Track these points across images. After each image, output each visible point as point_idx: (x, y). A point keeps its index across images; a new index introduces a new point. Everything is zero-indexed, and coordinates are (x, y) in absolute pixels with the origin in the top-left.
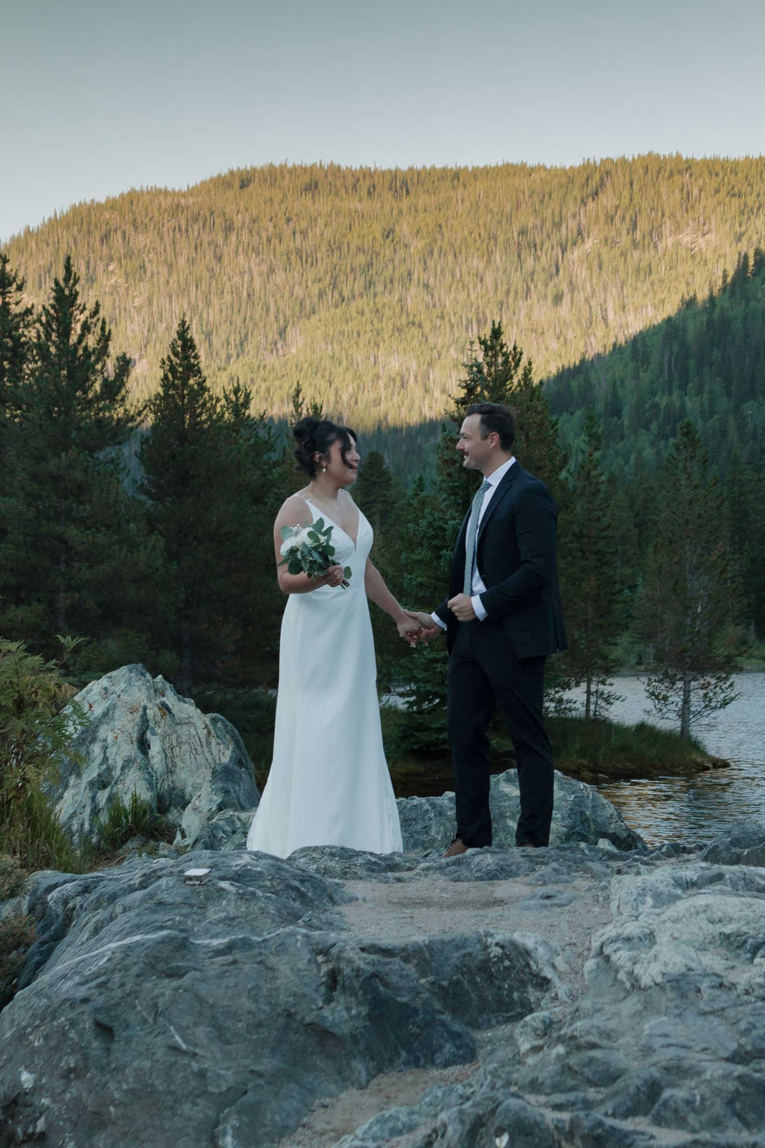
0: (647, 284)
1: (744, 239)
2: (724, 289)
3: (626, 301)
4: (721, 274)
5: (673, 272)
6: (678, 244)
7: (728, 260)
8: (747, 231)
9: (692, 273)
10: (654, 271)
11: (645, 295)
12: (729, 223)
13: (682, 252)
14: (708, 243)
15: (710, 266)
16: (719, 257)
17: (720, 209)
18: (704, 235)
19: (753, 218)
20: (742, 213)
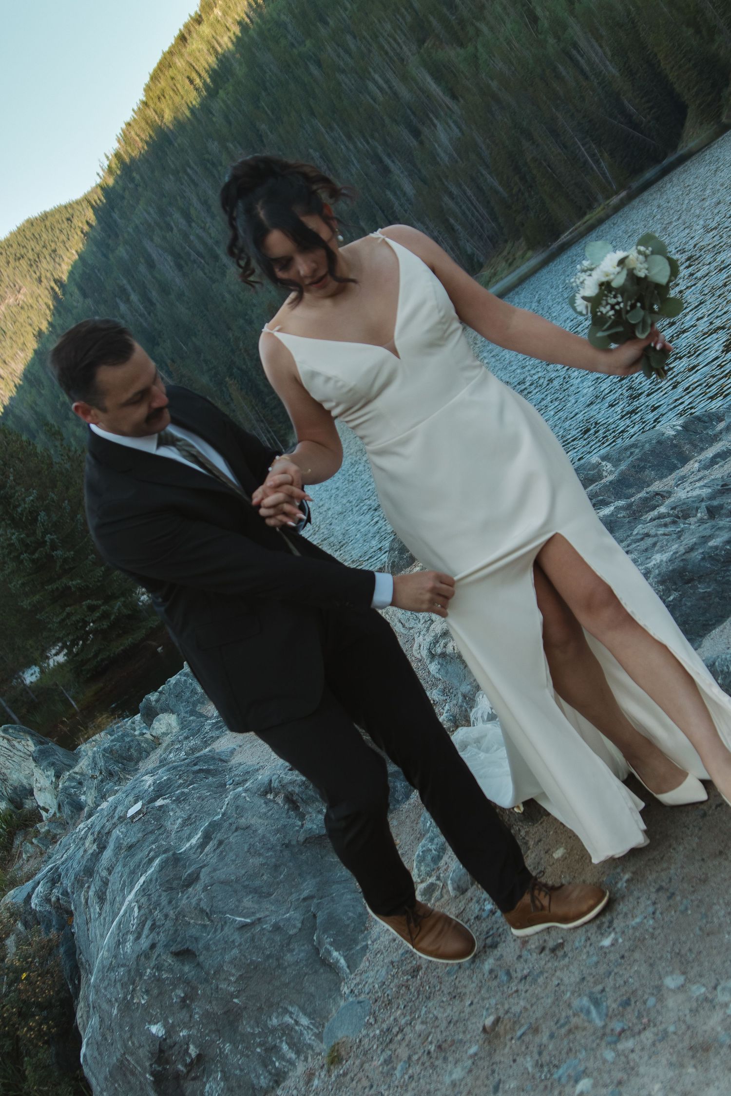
0: (8, 341)
1: (43, 279)
2: (53, 314)
3: (3, 357)
4: (44, 307)
5: (17, 324)
6: (9, 306)
7: (43, 297)
8: (41, 274)
9: (28, 317)
10: (6, 331)
11: (12, 347)
12: (28, 276)
13: (14, 309)
14: (25, 295)
15: (35, 306)
16: (37, 298)
17: (17, 272)
18: (19, 292)
19: (39, 264)
20: (31, 265)
